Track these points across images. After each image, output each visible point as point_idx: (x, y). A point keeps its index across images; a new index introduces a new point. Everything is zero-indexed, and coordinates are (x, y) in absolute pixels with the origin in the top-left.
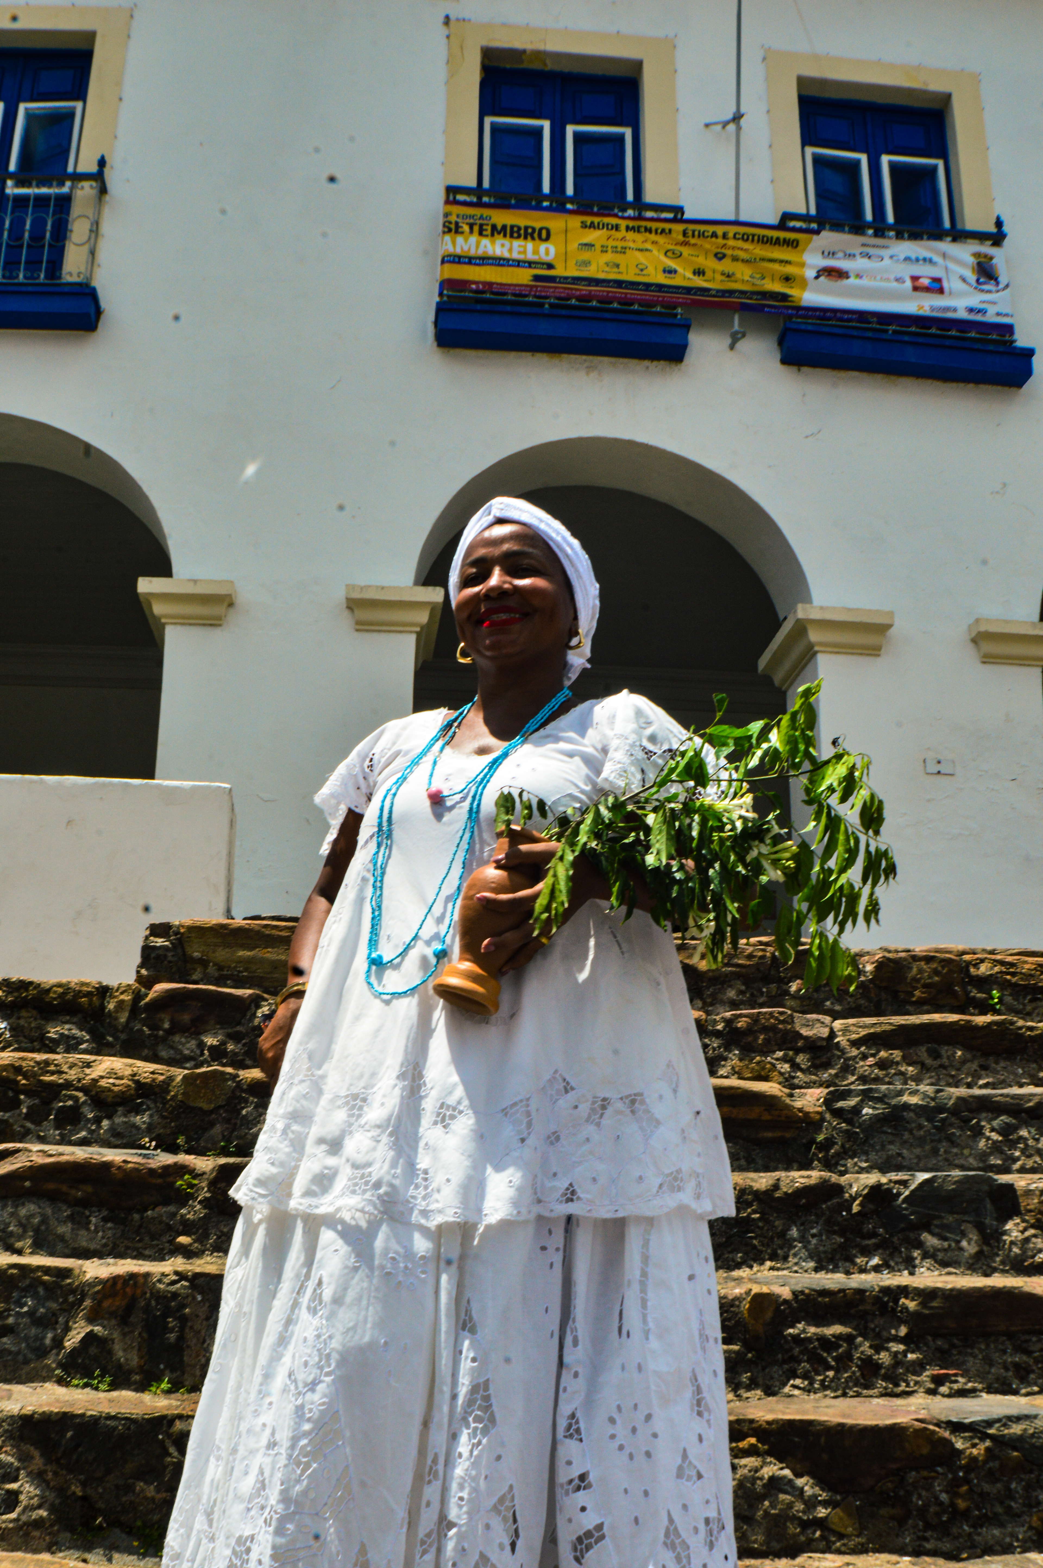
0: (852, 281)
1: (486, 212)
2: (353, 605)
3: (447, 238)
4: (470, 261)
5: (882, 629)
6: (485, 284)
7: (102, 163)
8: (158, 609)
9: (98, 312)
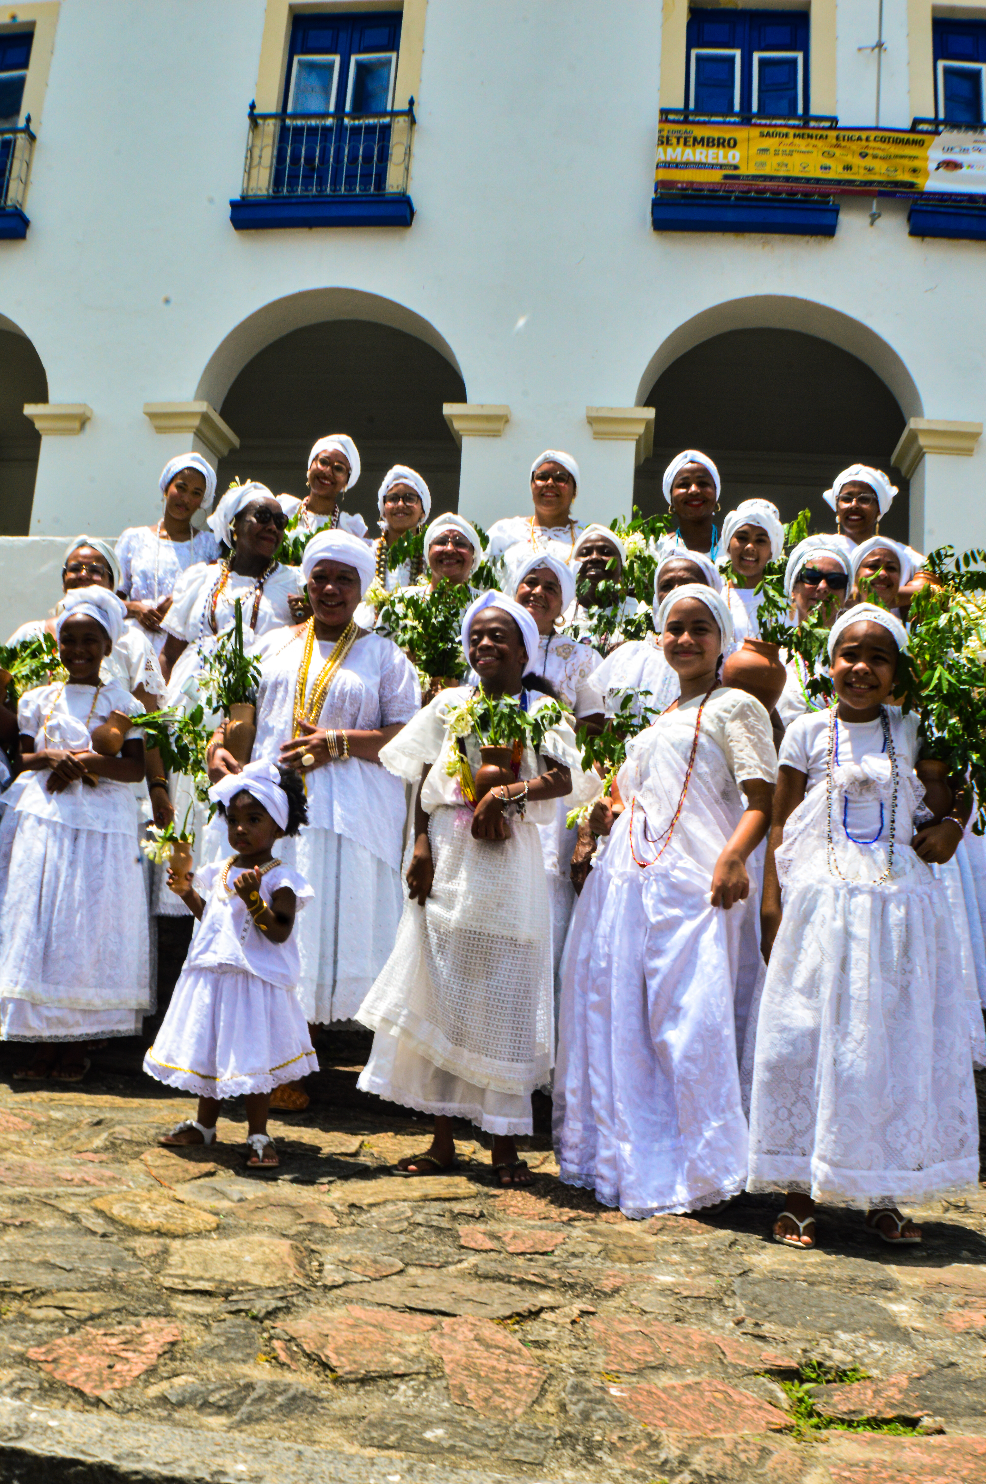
0: (965, 170)
1: (689, 128)
2: (592, 421)
3: (661, 149)
4: (677, 166)
5: (974, 436)
6: (688, 183)
7: (411, 102)
8: (457, 425)
9: (412, 212)
